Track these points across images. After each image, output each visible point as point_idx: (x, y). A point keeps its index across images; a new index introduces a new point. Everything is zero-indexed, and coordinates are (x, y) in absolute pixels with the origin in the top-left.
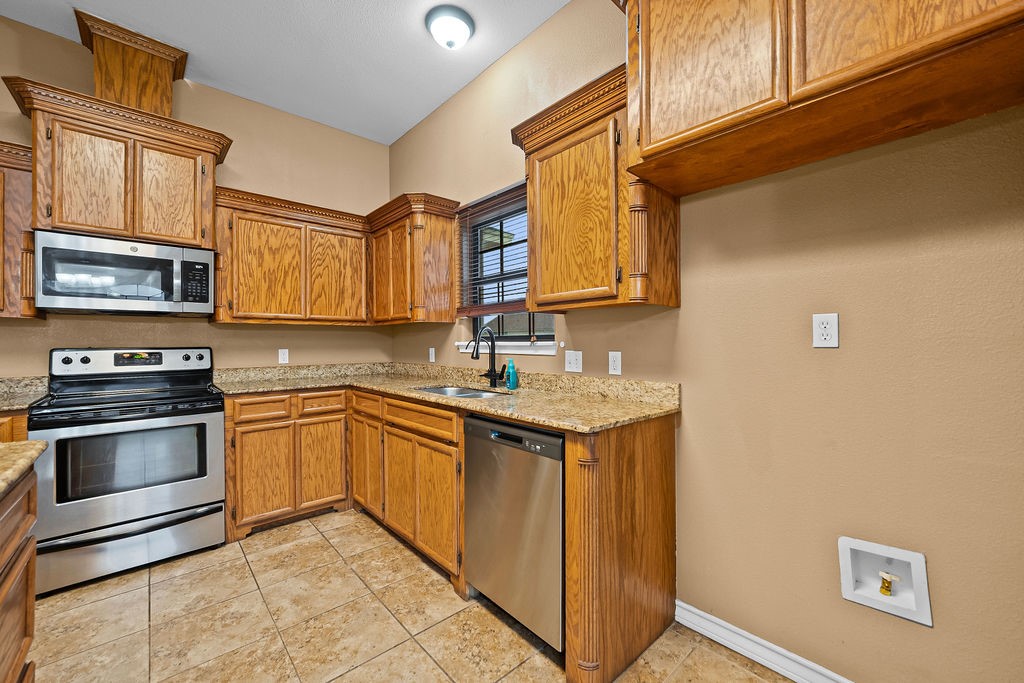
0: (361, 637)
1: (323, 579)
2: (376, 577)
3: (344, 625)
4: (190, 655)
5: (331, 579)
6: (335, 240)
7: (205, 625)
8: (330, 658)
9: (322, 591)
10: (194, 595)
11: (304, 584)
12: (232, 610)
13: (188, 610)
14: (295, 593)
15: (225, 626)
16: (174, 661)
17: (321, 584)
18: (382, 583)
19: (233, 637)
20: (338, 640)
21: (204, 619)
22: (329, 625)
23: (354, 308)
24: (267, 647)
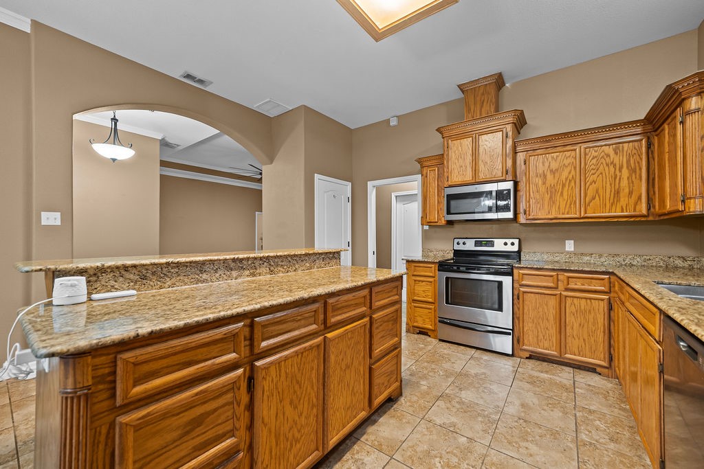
0: (542, 452)
1: (550, 406)
2: (590, 432)
3: (537, 437)
4: (463, 392)
5: (555, 409)
6: (610, 150)
7: (477, 385)
8: (514, 444)
9: (542, 412)
10: (483, 371)
11: (536, 401)
12: (491, 387)
13: (476, 375)
14: (527, 401)
15: (483, 391)
16: (457, 390)
17: (545, 407)
18: (592, 438)
19: (482, 398)
20: (527, 441)
21: (478, 383)
22: (529, 430)
23: (633, 204)
24: (491, 413)
